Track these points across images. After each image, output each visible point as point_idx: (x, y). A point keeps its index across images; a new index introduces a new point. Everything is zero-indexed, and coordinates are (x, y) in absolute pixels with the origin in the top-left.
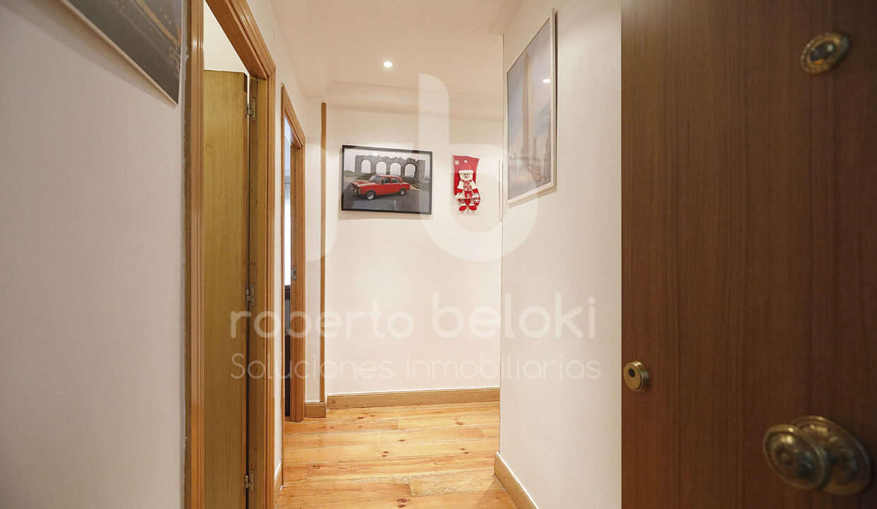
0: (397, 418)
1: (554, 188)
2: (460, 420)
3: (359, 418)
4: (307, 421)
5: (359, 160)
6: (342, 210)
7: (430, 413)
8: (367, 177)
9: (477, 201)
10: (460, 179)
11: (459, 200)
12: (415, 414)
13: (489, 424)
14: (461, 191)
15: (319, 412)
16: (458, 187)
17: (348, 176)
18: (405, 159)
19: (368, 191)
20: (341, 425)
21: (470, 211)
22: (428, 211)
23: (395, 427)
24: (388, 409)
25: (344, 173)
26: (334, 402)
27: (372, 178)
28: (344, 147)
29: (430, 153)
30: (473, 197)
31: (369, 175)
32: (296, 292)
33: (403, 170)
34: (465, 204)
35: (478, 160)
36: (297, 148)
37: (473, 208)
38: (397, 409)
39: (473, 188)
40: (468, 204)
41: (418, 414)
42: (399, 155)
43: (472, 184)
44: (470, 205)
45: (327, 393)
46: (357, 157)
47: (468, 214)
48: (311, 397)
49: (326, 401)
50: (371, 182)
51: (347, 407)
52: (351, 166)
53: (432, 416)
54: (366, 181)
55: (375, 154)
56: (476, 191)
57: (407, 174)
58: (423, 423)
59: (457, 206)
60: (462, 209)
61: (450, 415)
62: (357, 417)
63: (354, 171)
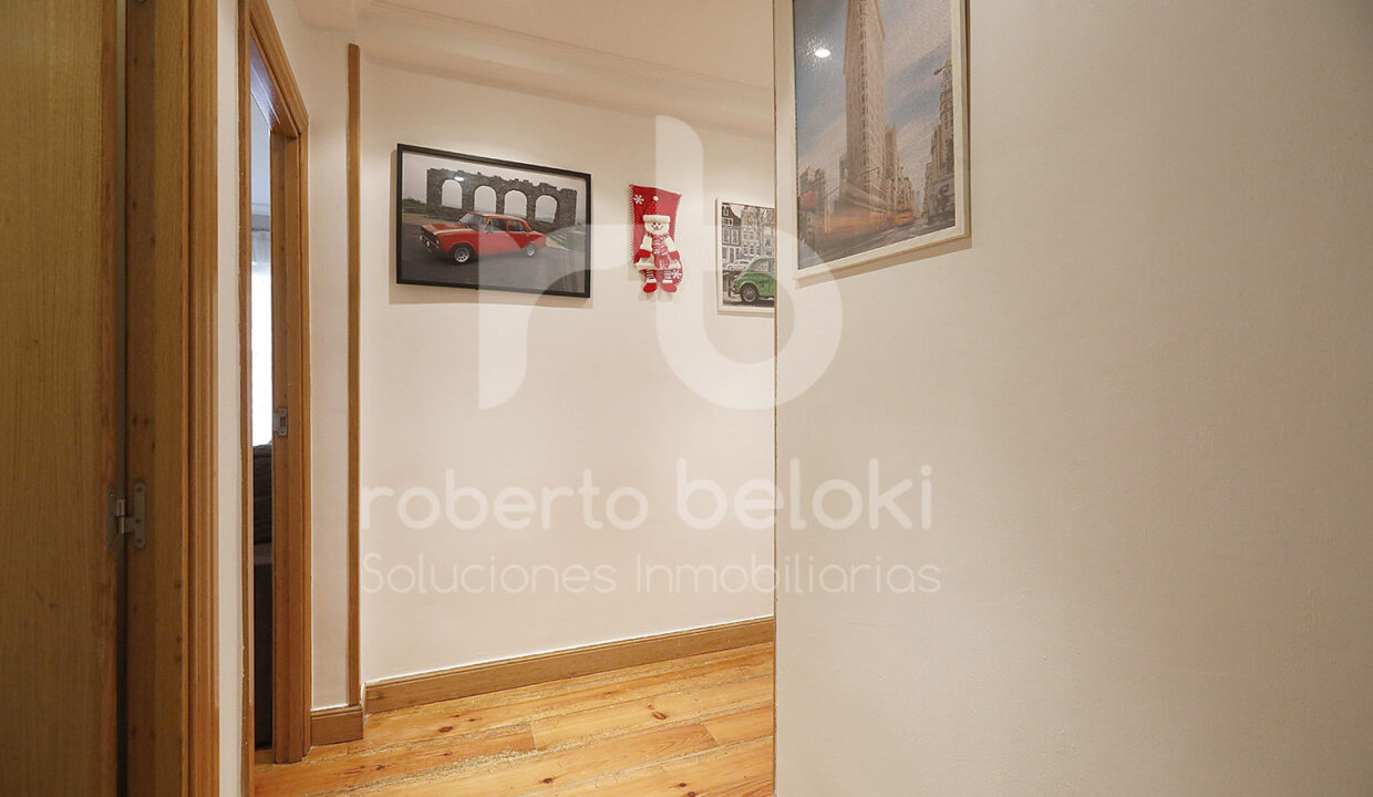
0: (528, 719)
1: (964, 241)
2: (660, 708)
3: (444, 730)
4: (315, 755)
5: (436, 180)
6: (399, 281)
7: (595, 697)
8: (453, 215)
9: (676, 274)
10: (644, 231)
11: (644, 272)
12: (562, 704)
13: (717, 710)
14: (645, 254)
15: (345, 729)
16: (642, 247)
17: (412, 211)
18: (536, 184)
19: (456, 247)
20: (400, 757)
21: (665, 293)
22: (582, 290)
23: (525, 745)
24: (504, 696)
25: (401, 205)
26: (381, 698)
27: (466, 218)
28: (402, 148)
29: (587, 178)
30: (671, 267)
31: (461, 213)
32: (286, 466)
33: (531, 208)
34: (654, 281)
35: (679, 196)
36: (288, 136)
37: (671, 289)
38: (526, 696)
39: (671, 250)
40: (660, 280)
41: (570, 702)
42: (522, 175)
43: (668, 241)
44: (664, 281)
45: (367, 679)
46: (432, 173)
47: (659, 298)
48: (325, 697)
49: (362, 702)
50: (465, 226)
51: (411, 703)
52: (416, 189)
53: (598, 703)
54: (452, 224)
55: (473, 168)
56: (675, 256)
57: (539, 215)
58: (585, 725)
59: (639, 284)
60: (649, 289)
61: (636, 695)
62: (435, 728)
63: (425, 202)
